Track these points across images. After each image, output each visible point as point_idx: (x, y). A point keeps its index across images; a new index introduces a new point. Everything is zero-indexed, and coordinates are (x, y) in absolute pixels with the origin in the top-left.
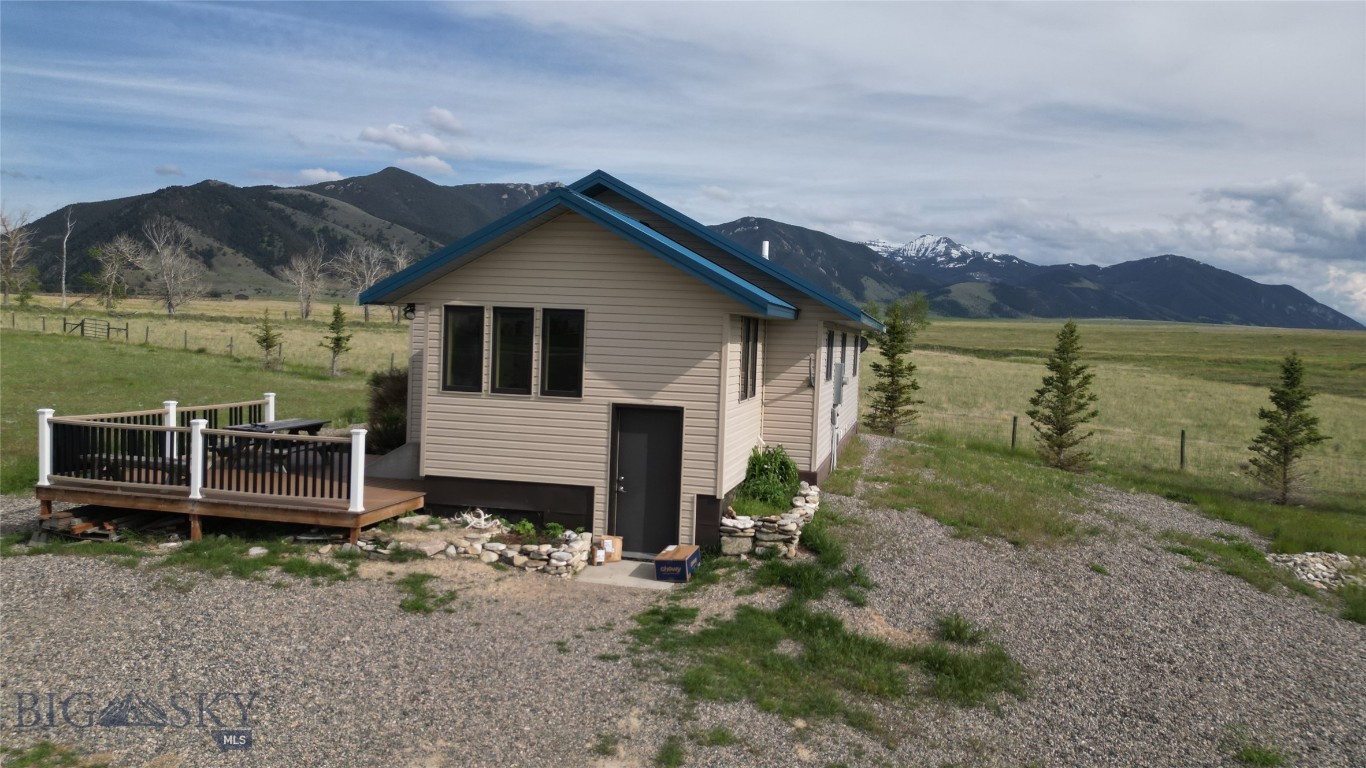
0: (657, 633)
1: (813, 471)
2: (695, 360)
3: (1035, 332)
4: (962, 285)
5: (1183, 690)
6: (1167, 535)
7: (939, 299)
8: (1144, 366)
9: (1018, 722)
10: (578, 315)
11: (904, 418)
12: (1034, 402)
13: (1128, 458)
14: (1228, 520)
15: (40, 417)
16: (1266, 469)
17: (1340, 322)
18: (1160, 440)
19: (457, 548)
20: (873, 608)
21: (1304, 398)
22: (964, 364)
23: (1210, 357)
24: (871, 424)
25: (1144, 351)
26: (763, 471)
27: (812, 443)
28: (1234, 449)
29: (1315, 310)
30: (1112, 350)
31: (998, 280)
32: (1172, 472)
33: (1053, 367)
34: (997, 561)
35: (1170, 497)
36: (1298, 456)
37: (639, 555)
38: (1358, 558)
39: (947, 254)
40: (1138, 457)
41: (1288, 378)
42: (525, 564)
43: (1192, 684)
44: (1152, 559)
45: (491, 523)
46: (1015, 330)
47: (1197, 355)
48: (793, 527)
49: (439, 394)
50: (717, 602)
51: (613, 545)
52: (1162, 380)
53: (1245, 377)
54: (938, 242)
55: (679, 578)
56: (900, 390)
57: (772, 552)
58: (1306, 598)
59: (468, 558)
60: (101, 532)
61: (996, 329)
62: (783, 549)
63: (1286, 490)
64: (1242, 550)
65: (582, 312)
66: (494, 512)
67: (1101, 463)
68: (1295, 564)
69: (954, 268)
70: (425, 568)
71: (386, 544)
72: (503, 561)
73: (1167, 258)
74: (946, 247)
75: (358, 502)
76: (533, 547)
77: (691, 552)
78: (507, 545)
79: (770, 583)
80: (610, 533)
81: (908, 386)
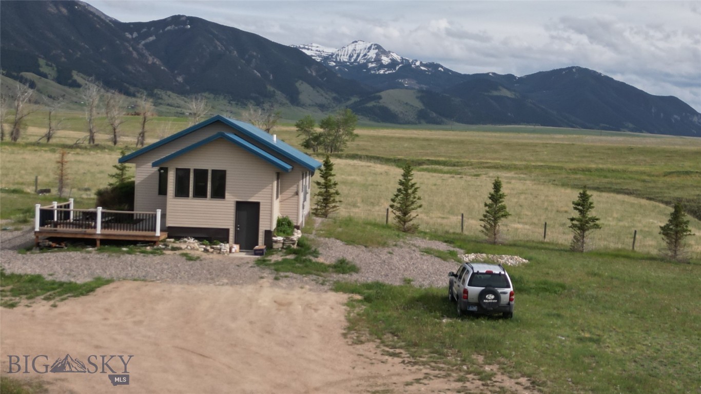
0: (263, 263)
1: (298, 225)
2: (264, 187)
3: (449, 142)
4: (391, 91)
7: (371, 104)
9: (355, 276)
10: (224, 172)
11: (332, 210)
12: (393, 200)
15: (35, 207)
16: (488, 230)
19: (191, 247)
20: (320, 258)
23: (573, 166)
24: (315, 213)
25: (527, 161)
26: (282, 224)
27: (298, 215)
29: (695, 119)
31: (424, 87)
32: (457, 234)
34: (359, 250)
37: (245, 250)
39: (378, 60)
42: (213, 251)
45: (195, 241)
47: (564, 165)
48: (295, 239)
50: (275, 258)
51: (236, 247)
54: (370, 48)
55: (261, 254)
56: (330, 195)
57: (289, 247)
59: (195, 250)
60: (60, 246)
62: (293, 246)
63: (495, 238)
64: (452, 253)
66: (196, 238)
67: (423, 230)
69: (384, 75)
70: (184, 252)
71: (168, 246)
72: (206, 251)
73: (574, 70)
74: (377, 54)
75: (158, 233)
76: (215, 246)
77: (264, 247)
78: (204, 246)
79: (290, 254)
80: (236, 243)
81: (334, 193)
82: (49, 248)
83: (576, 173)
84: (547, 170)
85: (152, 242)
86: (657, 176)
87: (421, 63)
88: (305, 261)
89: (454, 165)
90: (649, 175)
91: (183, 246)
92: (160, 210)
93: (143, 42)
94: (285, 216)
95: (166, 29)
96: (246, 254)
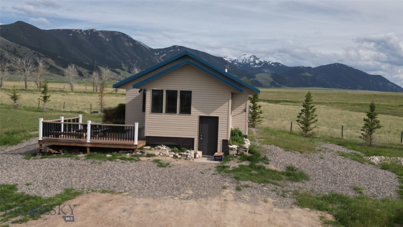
0: (223, 170)
1: (246, 135)
2: (222, 104)
3: (289, 93)
4: (260, 74)
5: (342, 179)
6: (338, 152)
7: (251, 80)
8: (329, 106)
9: (308, 184)
10: (190, 92)
11: (258, 123)
12: (298, 117)
13: (326, 135)
14: (355, 150)
15: (40, 121)
16: (366, 136)
17: (398, 89)
18: (335, 130)
19: (162, 154)
20: (271, 165)
21: (376, 115)
22: (266, 105)
23: (352, 102)
25: (329, 100)
26: (235, 134)
27: (246, 127)
28: (358, 132)
29: (389, 84)
30: (318, 100)
31: (273, 72)
32: (339, 138)
33: (304, 106)
34: (297, 156)
35: (339, 145)
36: (374, 132)
37: (206, 156)
38: (387, 157)
39: (254, 62)
40: (329, 134)
41: (371, 109)
42: (181, 157)
43: (344, 178)
44: (335, 156)
45: (166, 148)
46: (281, 92)
47: (347, 102)
48: (247, 147)
49: (150, 114)
50: (233, 164)
51: (200, 153)
52: (335, 111)
53: (363, 110)
54: (251, 57)
55: (220, 160)
56: (256, 114)
57: (242, 153)
58: (372, 165)
59: (166, 156)
60: (58, 152)
61: (274, 92)
62: (245, 153)
63: (371, 142)
64: (358, 155)
65: (191, 91)
66: (167, 146)
67: (318, 136)
68: (371, 159)
69: (257, 67)
70: (157, 158)
71: (144, 153)
72: (175, 157)
73: (336, 64)
74: (254, 59)
75: (136, 142)
76: (182, 153)
77: (222, 154)
78: (174, 153)
79: (244, 160)
80: (199, 150)
81: (259, 112)
82: (50, 153)
83: (355, 106)
84: (340, 104)
85: (131, 150)
86: (396, 107)
87: (272, 62)
88: (259, 168)
89: (295, 103)
90: (391, 106)
91: (157, 153)
92: (138, 123)
93: (161, 56)
94: (236, 128)
95: (170, 51)
96: (207, 160)
